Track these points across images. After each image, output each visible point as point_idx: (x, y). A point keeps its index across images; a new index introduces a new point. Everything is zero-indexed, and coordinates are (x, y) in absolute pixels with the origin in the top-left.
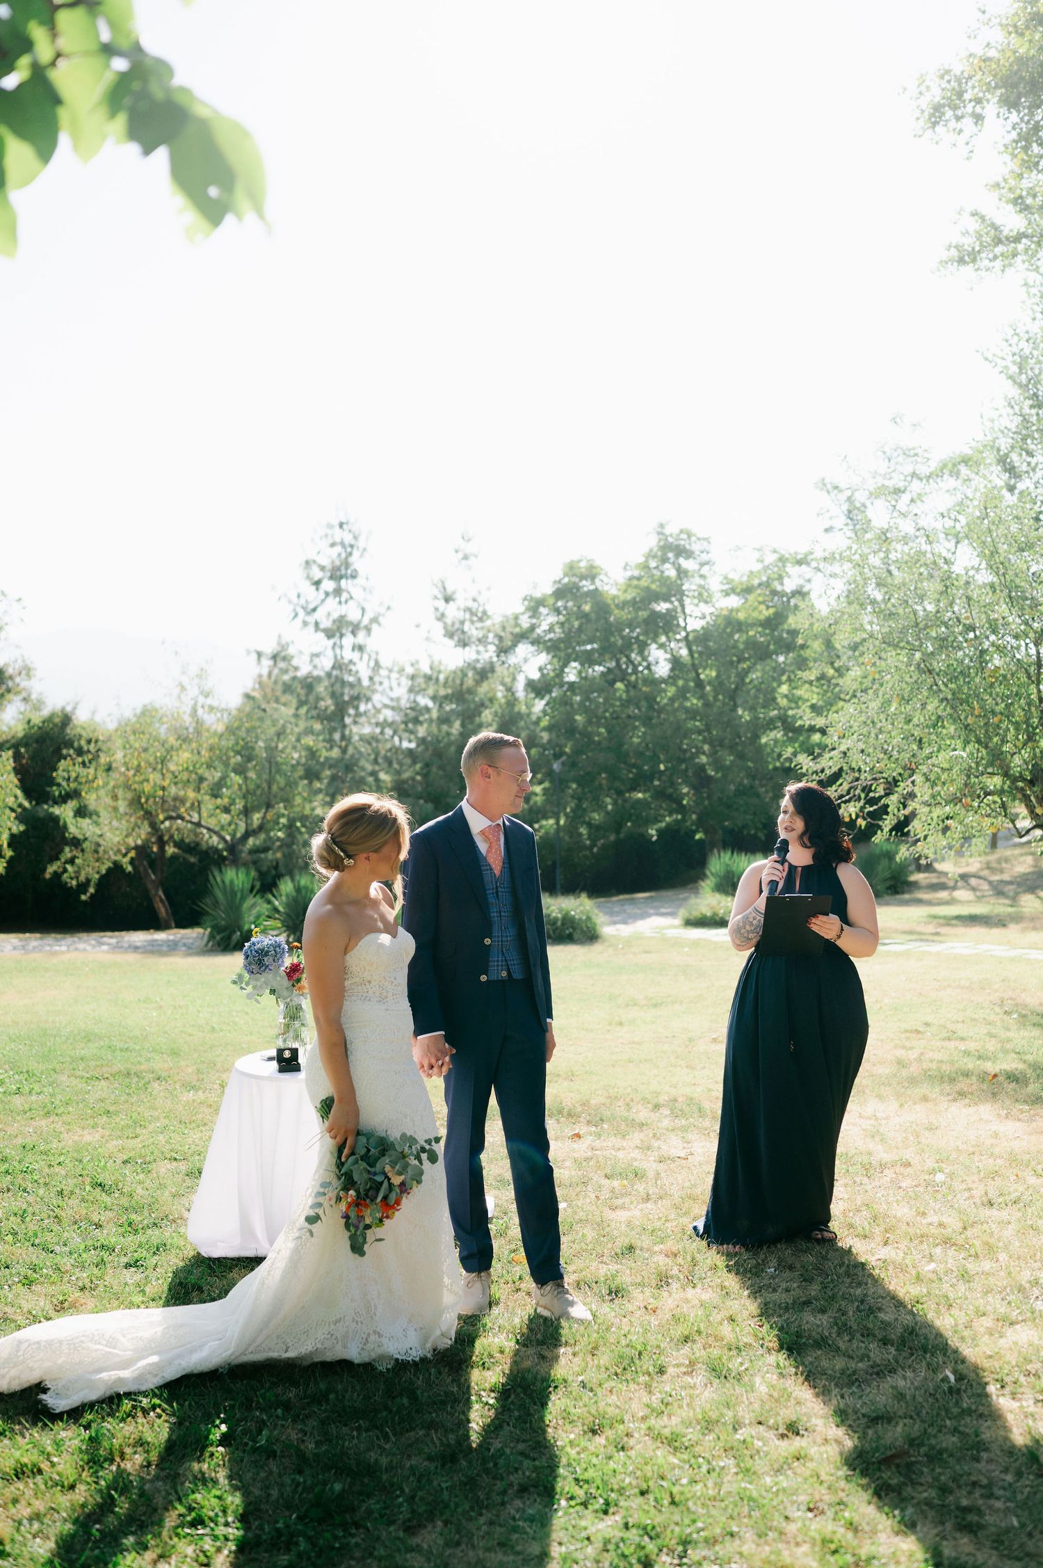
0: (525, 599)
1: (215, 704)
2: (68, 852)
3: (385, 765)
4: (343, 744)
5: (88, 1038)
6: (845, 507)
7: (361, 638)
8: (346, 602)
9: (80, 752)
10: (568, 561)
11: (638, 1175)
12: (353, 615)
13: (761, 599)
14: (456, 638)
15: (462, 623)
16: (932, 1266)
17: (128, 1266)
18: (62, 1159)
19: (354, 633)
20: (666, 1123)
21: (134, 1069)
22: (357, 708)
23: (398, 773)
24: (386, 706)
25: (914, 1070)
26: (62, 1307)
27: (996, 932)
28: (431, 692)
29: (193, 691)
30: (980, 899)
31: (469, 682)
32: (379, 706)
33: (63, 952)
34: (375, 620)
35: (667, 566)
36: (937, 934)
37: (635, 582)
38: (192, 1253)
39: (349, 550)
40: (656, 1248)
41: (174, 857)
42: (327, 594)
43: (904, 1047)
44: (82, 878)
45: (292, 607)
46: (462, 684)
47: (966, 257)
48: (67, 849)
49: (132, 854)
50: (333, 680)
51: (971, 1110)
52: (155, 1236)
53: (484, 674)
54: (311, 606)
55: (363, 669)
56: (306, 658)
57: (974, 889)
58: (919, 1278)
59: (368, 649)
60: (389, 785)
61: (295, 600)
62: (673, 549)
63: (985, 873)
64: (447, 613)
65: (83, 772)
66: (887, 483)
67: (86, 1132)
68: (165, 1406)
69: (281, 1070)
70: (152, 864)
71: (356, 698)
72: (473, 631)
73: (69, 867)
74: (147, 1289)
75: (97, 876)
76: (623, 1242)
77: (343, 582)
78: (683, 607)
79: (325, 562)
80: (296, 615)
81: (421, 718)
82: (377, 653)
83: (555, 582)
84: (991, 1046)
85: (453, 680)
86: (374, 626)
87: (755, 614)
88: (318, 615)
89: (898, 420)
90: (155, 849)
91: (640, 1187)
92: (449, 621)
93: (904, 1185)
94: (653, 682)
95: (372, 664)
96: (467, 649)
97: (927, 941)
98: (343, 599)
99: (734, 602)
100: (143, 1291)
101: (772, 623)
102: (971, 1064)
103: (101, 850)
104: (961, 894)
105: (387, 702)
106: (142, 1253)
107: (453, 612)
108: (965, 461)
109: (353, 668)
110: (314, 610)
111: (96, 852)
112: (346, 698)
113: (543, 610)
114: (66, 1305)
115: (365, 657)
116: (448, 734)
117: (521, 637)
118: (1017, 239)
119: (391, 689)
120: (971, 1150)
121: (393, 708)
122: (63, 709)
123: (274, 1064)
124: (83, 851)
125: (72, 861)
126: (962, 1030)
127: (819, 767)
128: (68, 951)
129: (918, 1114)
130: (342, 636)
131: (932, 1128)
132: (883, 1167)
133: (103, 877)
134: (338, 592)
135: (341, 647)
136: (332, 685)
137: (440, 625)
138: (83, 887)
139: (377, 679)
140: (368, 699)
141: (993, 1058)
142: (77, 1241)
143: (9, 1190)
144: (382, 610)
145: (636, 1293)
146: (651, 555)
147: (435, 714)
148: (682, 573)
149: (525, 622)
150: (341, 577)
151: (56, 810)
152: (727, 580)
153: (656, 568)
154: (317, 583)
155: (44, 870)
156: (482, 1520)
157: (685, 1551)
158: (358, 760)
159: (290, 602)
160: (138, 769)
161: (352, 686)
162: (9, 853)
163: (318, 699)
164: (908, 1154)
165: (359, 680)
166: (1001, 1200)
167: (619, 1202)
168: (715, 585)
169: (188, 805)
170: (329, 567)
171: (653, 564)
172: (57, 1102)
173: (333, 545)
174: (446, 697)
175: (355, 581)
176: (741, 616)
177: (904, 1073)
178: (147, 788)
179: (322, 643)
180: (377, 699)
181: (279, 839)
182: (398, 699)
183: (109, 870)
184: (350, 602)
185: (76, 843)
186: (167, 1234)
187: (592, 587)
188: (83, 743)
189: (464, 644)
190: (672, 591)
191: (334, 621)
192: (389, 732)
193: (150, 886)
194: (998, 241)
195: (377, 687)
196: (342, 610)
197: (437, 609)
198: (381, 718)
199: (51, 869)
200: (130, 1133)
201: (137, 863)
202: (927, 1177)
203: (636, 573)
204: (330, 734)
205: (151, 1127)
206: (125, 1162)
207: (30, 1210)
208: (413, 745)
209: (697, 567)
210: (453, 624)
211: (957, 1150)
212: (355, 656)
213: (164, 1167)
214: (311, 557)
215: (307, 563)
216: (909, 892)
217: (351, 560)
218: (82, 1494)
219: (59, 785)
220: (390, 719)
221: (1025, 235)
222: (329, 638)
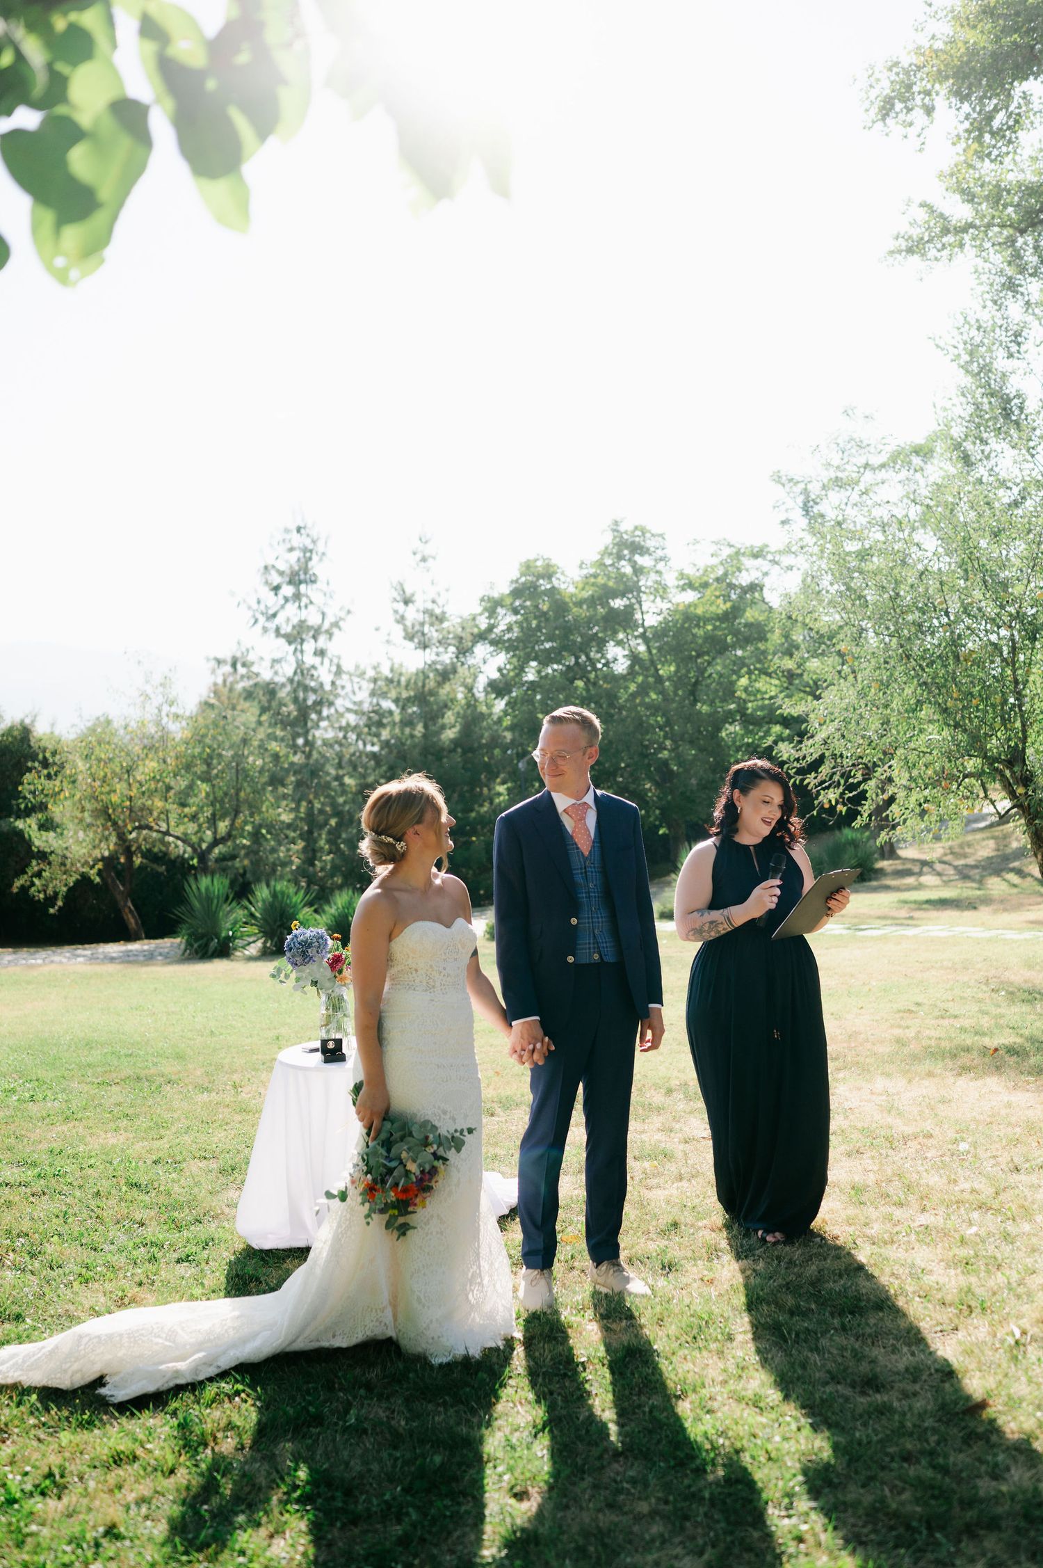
0: (482, 600)
1: (180, 712)
2: (35, 866)
3: (350, 769)
4: (307, 749)
5: (89, 1045)
6: (801, 499)
7: (322, 642)
8: (306, 607)
9: (45, 763)
10: (524, 560)
11: (667, 1156)
12: (313, 619)
13: (717, 593)
14: (416, 640)
15: (422, 624)
16: (974, 1229)
17: (179, 1261)
18: (92, 1161)
19: (315, 638)
20: (681, 1106)
21: (143, 1074)
22: (319, 713)
23: (364, 776)
24: (349, 710)
25: (914, 1047)
26: (122, 1302)
27: (968, 914)
28: (393, 694)
29: (158, 700)
30: (946, 883)
31: (431, 684)
32: (341, 710)
33: (40, 966)
34: (336, 625)
35: (623, 563)
36: (911, 918)
37: (592, 580)
38: (242, 1246)
39: (308, 555)
40: (700, 1224)
41: (142, 867)
42: (286, 600)
43: (900, 1027)
44: (50, 891)
45: (251, 613)
46: (424, 686)
47: (915, 247)
48: (34, 862)
49: (100, 865)
50: (295, 685)
51: (980, 1083)
52: (200, 1231)
53: (446, 675)
54: (271, 612)
55: (325, 675)
56: (267, 663)
57: (939, 874)
58: (963, 1241)
59: (329, 654)
60: (354, 789)
61: (255, 606)
62: (628, 546)
63: (949, 858)
64: (407, 615)
65: (49, 785)
66: (840, 475)
67: (109, 1135)
68: (248, 1390)
69: (327, 1061)
70: (119, 875)
71: (319, 703)
72: (432, 632)
73: (36, 881)
74: (205, 1282)
75: (65, 889)
76: (666, 1220)
77: (303, 587)
78: (640, 603)
79: (282, 566)
80: (256, 621)
81: (385, 721)
82: (339, 658)
83: (512, 582)
84: (985, 1022)
85: (415, 683)
86: (335, 630)
87: (713, 609)
88: (280, 619)
89: (850, 412)
90: (122, 860)
91: (672, 1168)
92: (409, 623)
93: (929, 1155)
94: (613, 678)
95: (334, 669)
96: (428, 650)
97: (901, 925)
98: (303, 604)
99: (690, 596)
100: (202, 1284)
101: (729, 617)
102: (969, 1040)
103: (68, 862)
104: (928, 879)
105: (351, 706)
106: (192, 1248)
107: (413, 614)
108: (917, 451)
109: (315, 673)
110: (274, 615)
111: (63, 864)
112: (310, 702)
113: (500, 611)
114: (126, 1300)
115: (326, 661)
116: (412, 736)
117: (481, 637)
118: (964, 230)
119: (354, 693)
120: (989, 1120)
121: (356, 712)
122: (22, 721)
123: (319, 1055)
124: (50, 863)
125: (39, 875)
126: (954, 1008)
127: (800, 754)
128: (44, 964)
129: (927, 1088)
130: (303, 641)
131: (943, 1101)
132: (906, 1139)
133: (70, 890)
134: (297, 596)
135: (302, 652)
136: (295, 691)
137: (401, 627)
138: (51, 900)
139: (338, 683)
140: (331, 704)
141: (990, 1033)
142: (122, 1239)
143: (44, 1193)
144: (342, 614)
145: (688, 1266)
146: (606, 552)
147: (397, 718)
148: (638, 571)
149: (483, 623)
150: (300, 582)
151: (20, 824)
152: (682, 575)
153: (612, 565)
154: (276, 589)
155: (11, 885)
156: (584, 1484)
157: (792, 1503)
158: (323, 765)
159: (249, 608)
160: (104, 780)
161: (314, 691)
163: (281, 704)
164: (928, 1126)
165: (321, 685)
166: (1027, 1165)
167: (655, 1181)
168: (671, 579)
169: (155, 814)
170: (288, 572)
171: (609, 561)
172: (74, 1108)
173: (291, 550)
174: (408, 699)
175: (315, 586)
176: (699, 611)
177: (906, 1050)
178: (115, 798)
179: (283, 648)
180: (340, 703)
181: (244, 846)
182: (360, 703)
183: (77, 883)
184: (310, 607)
185: (43, 856)
186: (212, 1228)
187: (548, 586)
188: (48, 755)
189: (425, 647)
190: (629, 588)
191: (294, 627)
192: (352, 737)
193: (119, 897)
194: (946, 231)
195: (339, 691)
196: (304, 614)
197: (396, 612)
198: (344, 723)
199: (18, 883)
200: (153, 1134)
201: (104, 874)
202: (950, 1147)
203: (592, 571)
204: (294, 739)
205: (174, 1129)
206: (155, 1162)
207: (70, 1211)
208: (376, 749)
209: (653, 563)
210: (413, 626)
211: (975, 1120)
212: (317, 660)
213: (195, 1167)
214: (270, 562)
215: (266, 568)
216: (876, 879)
217: (310, 564)
218: (183, 1476)
219: (25, 798)
220: (353, 723)
221: (972, 225)
222: (290, 643)
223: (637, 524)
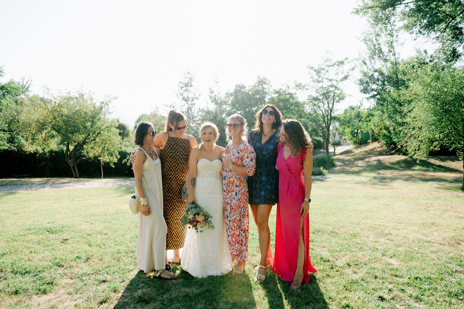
0: (226, 94)
2: (128, 157)
7: (194, 102)
10: (236, 84)
12: (191, 96)
14: (214, 102)
19: (192, 100)
34: (197, 98)
35: (260, 86)
39: (191, 79)
42: (185, 90)
48: (128, 156)
61: (178, 92)
62: (262, 82)
66: (322, 67)
77: (189, 88)
78: (265, 96)
79: (184, 82)
80: (177, 96)
83: (234, 89)
92: (212, 98)
96: (217, 105)
98: (189, 92)
99: (276, 95)
107: (213, 95)
109: (192, 110)
110: (182, 94)
135: (188, 104)
137: (210, 99)
148: (263, 88)
150: (189, 86)
152: (275, 90)
154: (182, 88)
155: (122, 161)
162: (119, 157)
171: (257, 85)
173: (187, 78)
175: (192, 87)
179: (184, 103)
184: (191, 93)
185: (129, 154)
187: (244, 91)
191: (186, 98)
196: (189, 94)
197: (209, 95)
199: (124, 161)
203: (253, 88)
209: (267, 86)
210: (214, 99)
212: (192, 106)
214: (181, 81)
215: (180, 82)
217: (192, 82)
222: (186, 101)
223: (264, 77)
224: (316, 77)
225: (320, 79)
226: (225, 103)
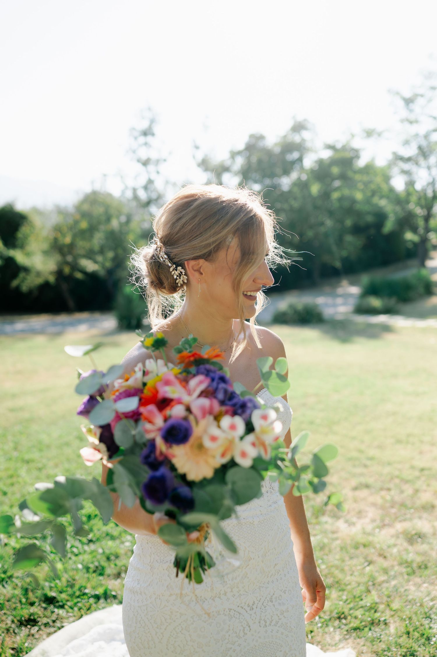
0: (230, 152)
2: (22, 275)
7: (159, 167)
10: (251, 133)
39: (152, 122)
42: (141, 144)
49: (54, 275)
55: (160, 184)
59: (162, 173)
62: (298, 127)
64: (197, 155)
79: (140, 127)
83: (245, 143)
90: (67, 273)
94: (282, 194)
95: (165, 181)
98: (149, 148)
103: (39, 273)
113: (238, 157)
115: (161, 177)
124: (30, 273)
125: (24, 280)
130: (149, 166)
133: (40, 287)
134: (146, 144)
135: (150, 171)
136: (147, 191)
137: (194, 161)
138: (30, 292)
139: (166, 188)
148: (302, 140)
149: (228, 163)
150: (147, 135)
151: (13, 253)
153: (291, 137)
154: (136, 138)
161: (155, 191)
165: (159, 189)
168: (318, 144)
170: (142, 130)
171: (289, 135)
173: (144, 119)
175: (154, 137)
178: (65, 240)
179: (140, 168)
183: (43, 283)
185: (27, 269)
187: (262, 145)
190: (298, 148)
193: (64, 292)
196: (150, 153)
199: (14, 283)
201: (57, 280)
209: (311, 136)
212: (156, 177)
215: (132, 128)
219: (19, 238)
224: (404, 113)
225: (412, 117)
226: (226, 169)
